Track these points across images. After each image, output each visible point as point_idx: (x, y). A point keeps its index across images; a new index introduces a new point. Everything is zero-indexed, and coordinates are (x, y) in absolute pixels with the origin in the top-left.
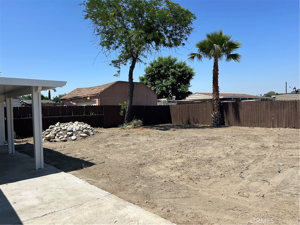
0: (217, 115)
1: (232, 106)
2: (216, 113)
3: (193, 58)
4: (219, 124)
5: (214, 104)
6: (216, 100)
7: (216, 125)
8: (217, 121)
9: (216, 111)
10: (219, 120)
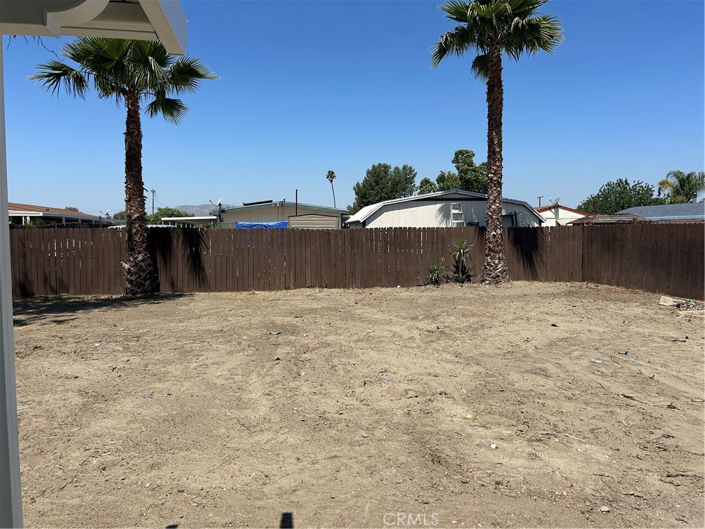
0: (143, 264)
1: (181, 238)
2: (140, 258)
3: (58, 77)
4: (150, 288)
5: (134, 231)
6: (139, 220)
7: (142, 293)
8: (143, 282)
9: (139, 253)
10: (149, 279)
